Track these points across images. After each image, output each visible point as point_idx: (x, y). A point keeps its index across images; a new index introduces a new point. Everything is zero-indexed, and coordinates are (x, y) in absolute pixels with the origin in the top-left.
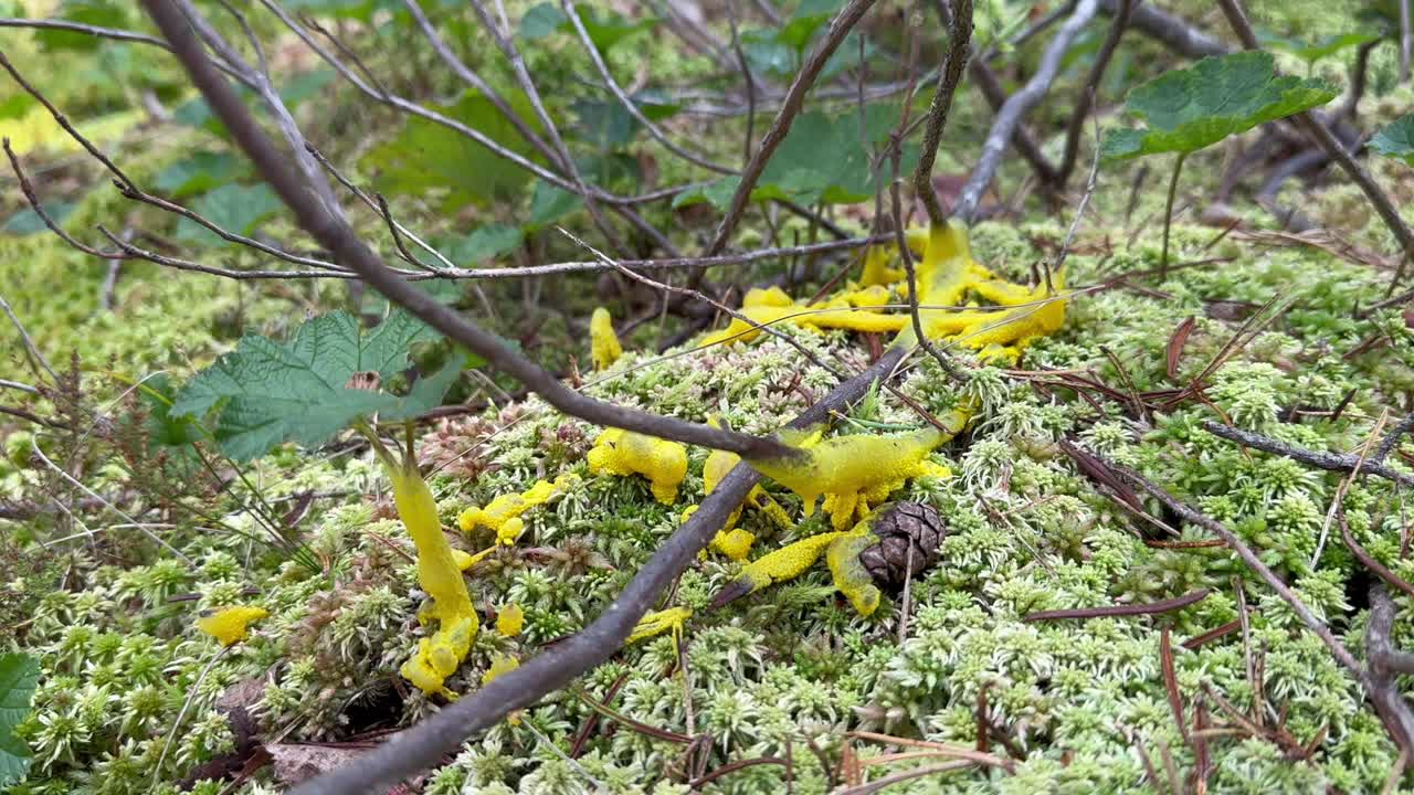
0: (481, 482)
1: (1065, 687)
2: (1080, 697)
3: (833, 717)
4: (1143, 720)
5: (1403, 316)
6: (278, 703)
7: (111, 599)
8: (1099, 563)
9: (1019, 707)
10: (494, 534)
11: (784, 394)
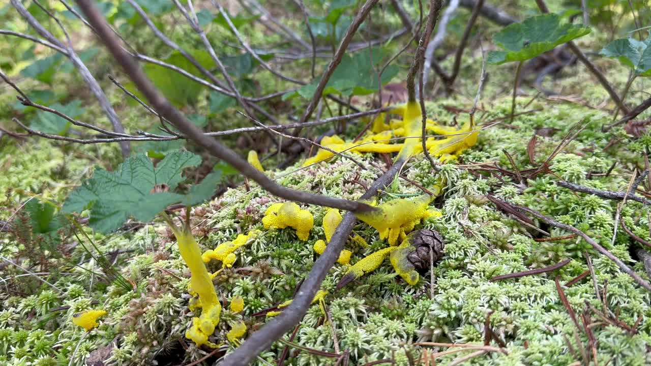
0: (210, 238)
1: (517, 311)
2: (525, 315)
3: (405, 336)
4: (557, 322)
5: (625, 129)
6: (121, 357)
7: (18, 313)
8: (517, 251)
9: (498, 322)
10: (221, 262)
11: (352, 184)
